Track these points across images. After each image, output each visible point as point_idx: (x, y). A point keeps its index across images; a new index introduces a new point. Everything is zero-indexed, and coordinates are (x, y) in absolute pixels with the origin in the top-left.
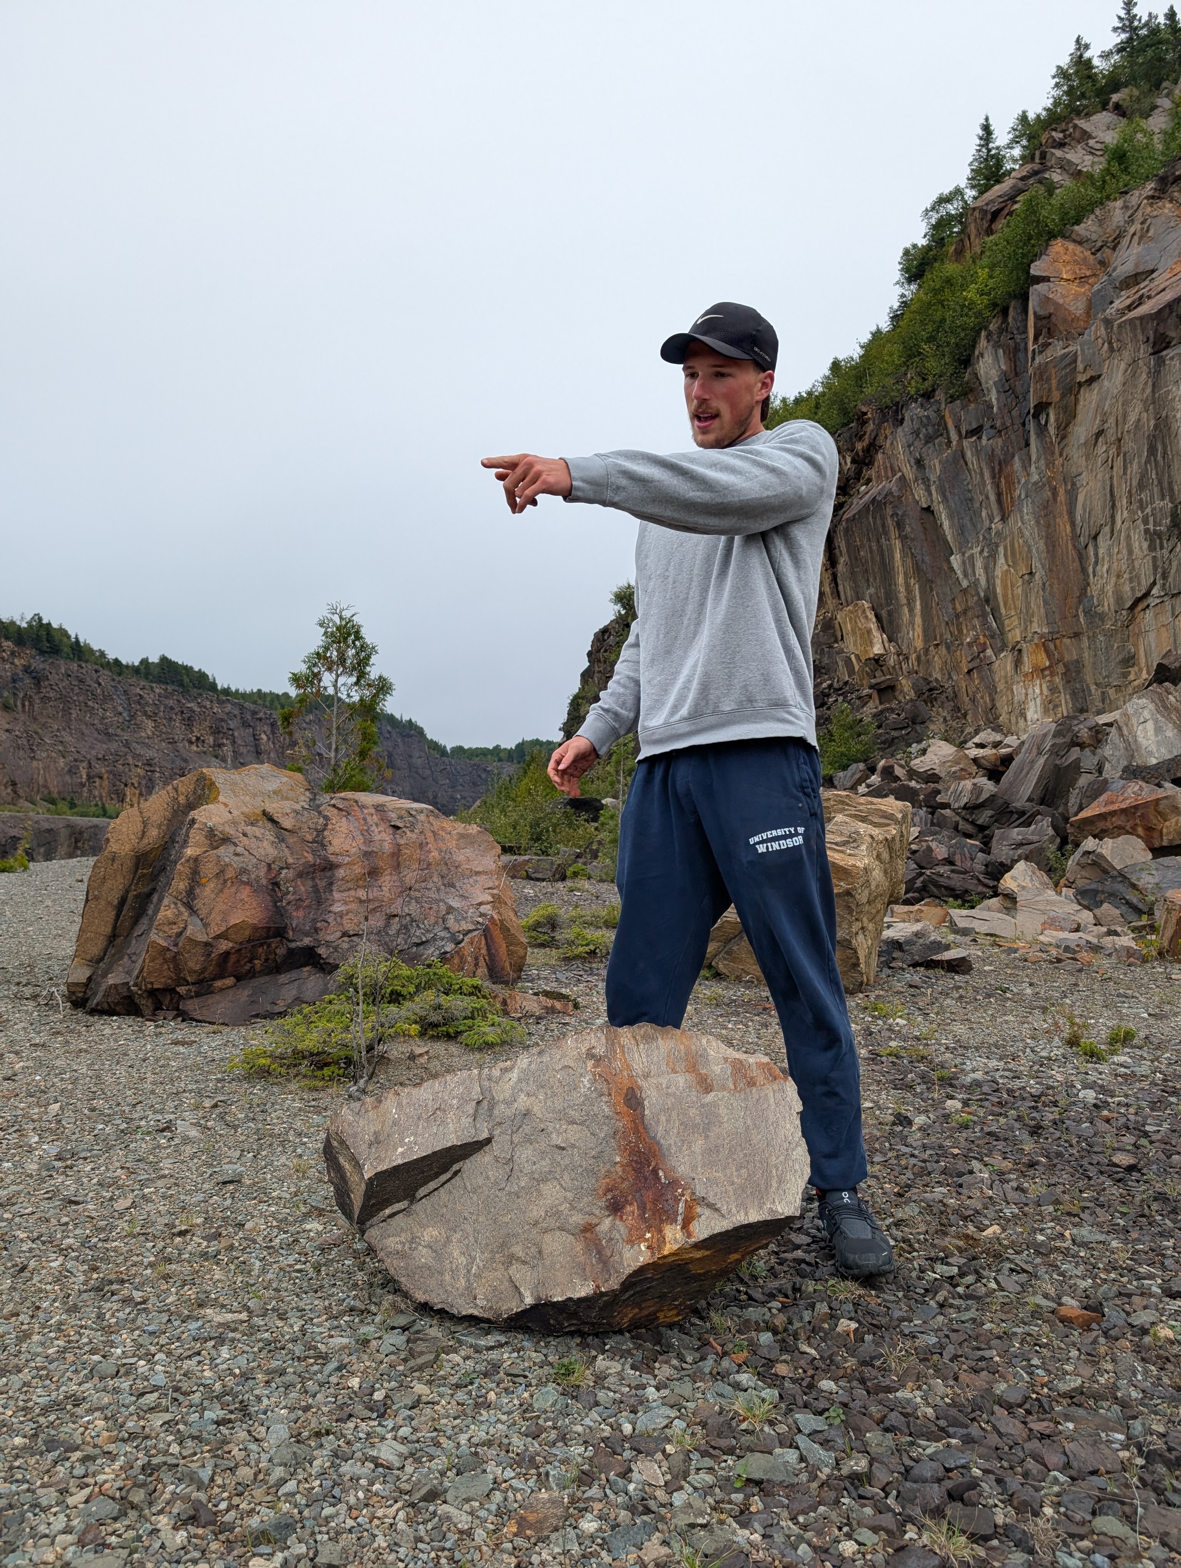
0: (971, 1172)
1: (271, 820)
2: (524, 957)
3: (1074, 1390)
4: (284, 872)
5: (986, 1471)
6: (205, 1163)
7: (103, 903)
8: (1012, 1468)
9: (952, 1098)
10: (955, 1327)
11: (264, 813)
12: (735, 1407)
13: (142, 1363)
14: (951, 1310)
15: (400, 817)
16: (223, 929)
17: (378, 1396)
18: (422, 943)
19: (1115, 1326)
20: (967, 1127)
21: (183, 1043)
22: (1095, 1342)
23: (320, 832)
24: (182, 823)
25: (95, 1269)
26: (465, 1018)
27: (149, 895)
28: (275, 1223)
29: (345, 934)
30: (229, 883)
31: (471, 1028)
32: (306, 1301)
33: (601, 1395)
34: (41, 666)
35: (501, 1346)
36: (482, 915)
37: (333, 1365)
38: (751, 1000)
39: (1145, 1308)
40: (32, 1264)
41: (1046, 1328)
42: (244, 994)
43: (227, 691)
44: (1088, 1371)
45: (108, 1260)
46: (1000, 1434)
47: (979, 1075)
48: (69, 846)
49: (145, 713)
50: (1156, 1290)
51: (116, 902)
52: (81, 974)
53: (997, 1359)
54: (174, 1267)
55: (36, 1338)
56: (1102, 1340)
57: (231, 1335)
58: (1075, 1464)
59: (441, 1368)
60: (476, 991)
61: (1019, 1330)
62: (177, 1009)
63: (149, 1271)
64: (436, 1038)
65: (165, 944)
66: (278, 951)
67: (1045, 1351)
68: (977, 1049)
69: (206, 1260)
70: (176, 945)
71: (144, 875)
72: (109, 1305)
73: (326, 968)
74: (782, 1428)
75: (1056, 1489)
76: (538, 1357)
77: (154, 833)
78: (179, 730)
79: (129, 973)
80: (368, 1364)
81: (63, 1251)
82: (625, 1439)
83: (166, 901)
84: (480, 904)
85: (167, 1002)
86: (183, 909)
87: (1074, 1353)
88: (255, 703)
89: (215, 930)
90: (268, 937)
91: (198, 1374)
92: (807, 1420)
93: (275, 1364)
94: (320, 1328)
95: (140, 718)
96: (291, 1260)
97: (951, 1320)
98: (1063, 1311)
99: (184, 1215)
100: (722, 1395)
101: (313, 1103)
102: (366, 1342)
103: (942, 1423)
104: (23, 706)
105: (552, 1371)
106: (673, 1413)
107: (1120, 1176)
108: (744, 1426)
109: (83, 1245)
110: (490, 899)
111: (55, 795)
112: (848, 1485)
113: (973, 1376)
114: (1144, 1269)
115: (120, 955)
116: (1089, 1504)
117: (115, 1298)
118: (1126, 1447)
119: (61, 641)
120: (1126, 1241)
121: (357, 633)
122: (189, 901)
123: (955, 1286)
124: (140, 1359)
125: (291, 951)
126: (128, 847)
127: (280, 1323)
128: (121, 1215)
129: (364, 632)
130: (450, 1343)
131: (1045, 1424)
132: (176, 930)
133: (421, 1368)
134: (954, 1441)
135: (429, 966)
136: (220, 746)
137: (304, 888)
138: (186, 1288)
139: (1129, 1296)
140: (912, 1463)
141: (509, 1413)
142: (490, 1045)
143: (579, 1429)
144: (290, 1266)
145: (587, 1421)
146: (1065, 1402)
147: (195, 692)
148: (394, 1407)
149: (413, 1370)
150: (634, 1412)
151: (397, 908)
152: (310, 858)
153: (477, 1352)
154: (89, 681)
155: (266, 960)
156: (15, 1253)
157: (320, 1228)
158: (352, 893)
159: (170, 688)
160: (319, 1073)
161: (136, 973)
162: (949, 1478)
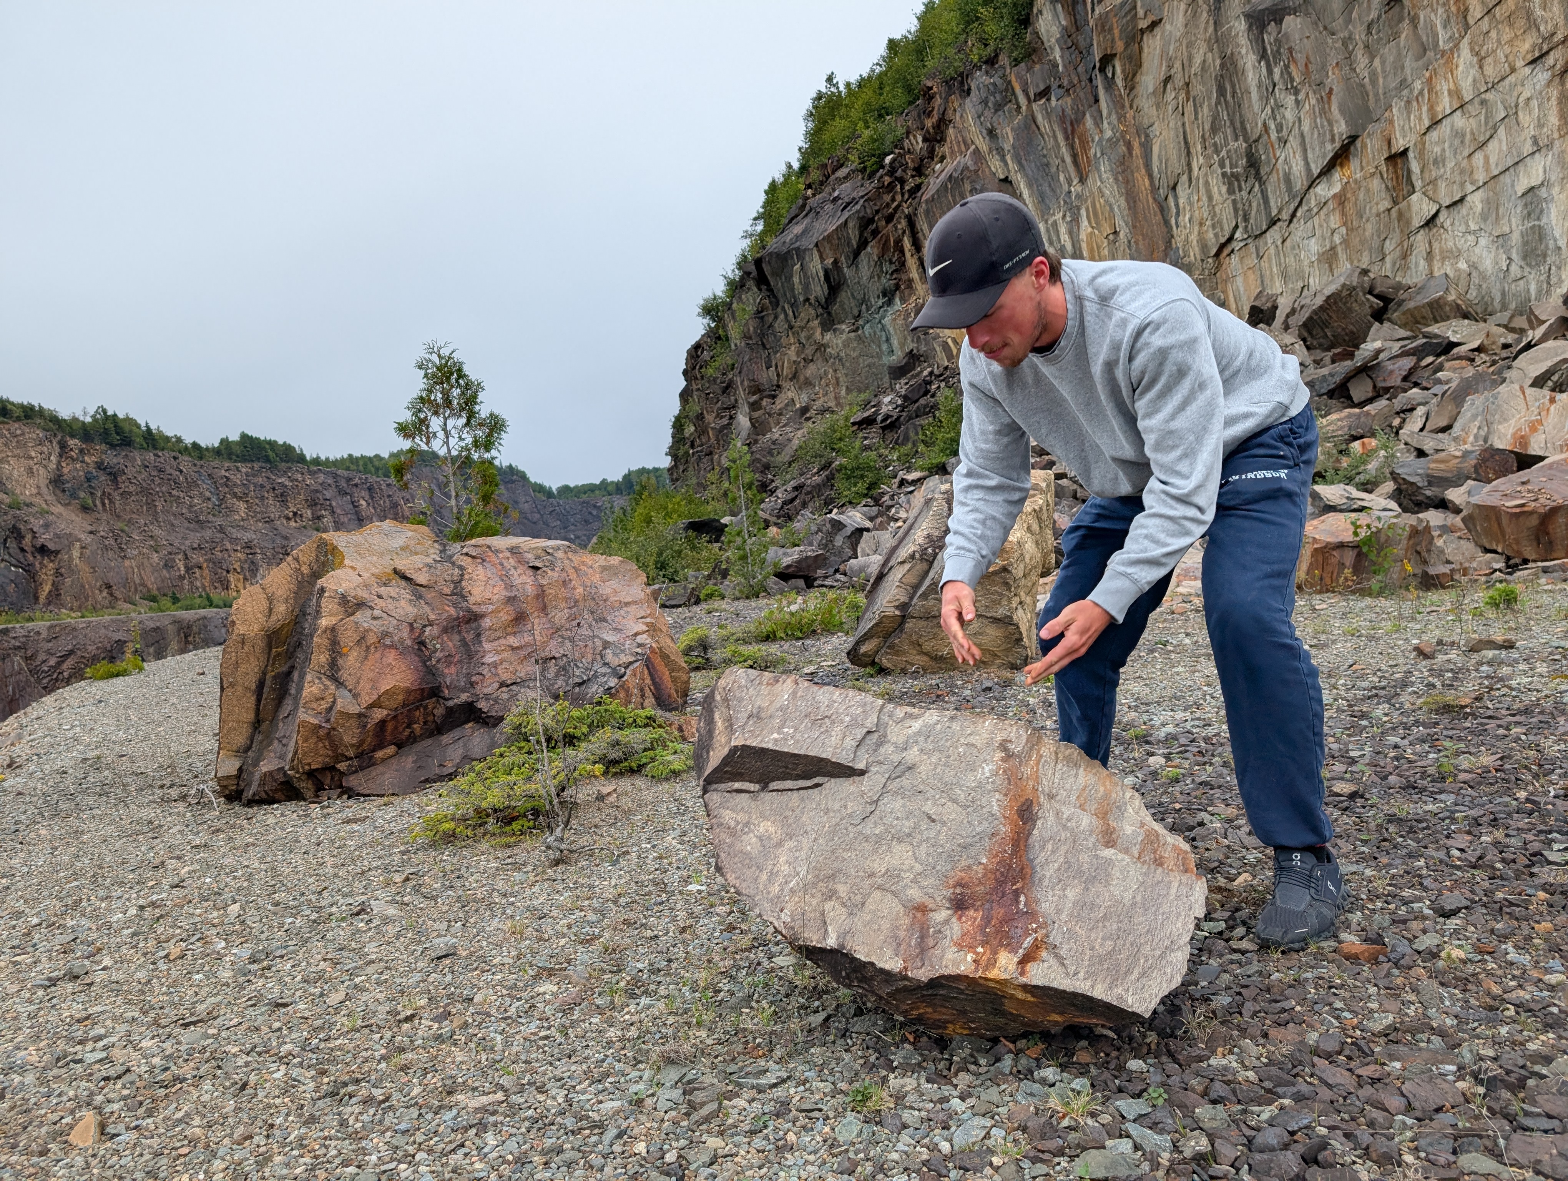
0: (1201, 824)
1: (404, 577)
2: (687, 682)
3: (1388, 1027)
4: (428, 629)
5: (1331, 1128)
6: (413, 941)
7: (240, 688)
8: (1353, 1119)
9: (1152, 754)
10: (1242, 982)
11: (395, 571)
12: (1050, 1105)
13: (403, 1166)
14: (1234, 966)
15: (538, 557)
16: (375, 697)
17: (670, 1157)
18: (584, 682)
19: (1404, 955)
20: (1177, 781)
21: (355, 821)
22: (1388, 975)
23: (458, 583)
24: (311, 593)
25: (323, 1073)
26: (645, 750)
27: (288, 674)
28: (505, 992)
29: (502, 684)
30: (372, 649)
31: (653, 760)
32: (562, 1068)
33: (907, 1116)
34: (115, 461)
35: (783, 1081)
36: (640, 645)
37: (612, 1133)
38: (921, 690)
39: (1424, 931)
40: (253, 1078)
41: (1334, 969)
42: (408, 761)
43: (316, 461)
44: (1394, 1005)
45: (334, 1061)
46: (1329, 1086)
47: (1170, 728)
48: (179, 642)
49: (235, 495)
50: (1427, 911)
51: (254, 686)
52: (230, 767)
53: (1298, 1008)
54: (409, 1056)
55: (277, 1159)
56: (1395, 972)
57: (492, 1119)
58: (1416, 1104)
59: (726, 1115)
60: (651, 721)
61: (1309, 975)
62: (341, 786)
63: (383, 1065)
64: (620, 774)
65: (316, 722)
66: (436, 712)
67: (1342, 992)
68: (1158, 703)
69: (443, 1042)
70: (328, 721)
71: (279, 654)
72: (349, 1109)
73: (490, 722)
74: (1106, 1119)
75: (1409, 1134)
76: (827, 1087)
77: (281, 609)
78: (273, 508)
79: (282, 757)
80: (648, 1125)
81: (284, 1059)
82: (945, 1158)
83: (308, 677)
84: (636, 634)
85: (327, 781)
86: (328, 683)
87: (1373, 990)
88: (348, 469)
89: (367, 699)
90: (423, 700)
91: (469, 1168)
92: (1129, 1106)
93: (549, 1143)
94: (586, 1095)
95: (231, 500)
96: (533, 1028)
97: (1236, 976)
98: (1346, 948)
99: (405, 999)
100: (1032, 1094)
101: (509, 861)
102: (639, 1103)
103: (1268, 1084)
104: (104, 504)
105: (848, 1099)
106: (989, 1123)
107: (1346, 804)
108: (1066, 1123)
109: (303, 1049)
110: (645, 628)
111: (155, 592)
112: (1196, 1168)
113: (1282, 1030)
114: (1407, 893)
115: (268, 739)
116: (1449, 1144)
117: (354, 1100)
118: (1461, 1078)
119: (131, 431)
120: (1378, 868)
121: (460, 370)
122: (333, 672)
123: (1227, 940)
124: (400, 1162)
125: (450, 711)
126: (256, 627)
127: (541, 1097)
128: (337, 1010)
129: (466, 369)
130: (730, 1088)
131: (1372, 1067)
132: (324, 705)
133: (707, 1120)
134: (1286, 1102)
135: (599, 703)
136: (319, 518)
137: (451, 643)
138: (429, 1076)
139: (1404, 922)
140: (1253, 1133)
141: (815, 1152)
142: (675, 774)
143: (895, 1156)
144: (534, 1034)
145: (900, 1146)
146: (1382, 1040)
147: (283, 465)
148: (692, 1167)
149: (699, 1123)
150: (946, 1127)
151: (553, 649)
152: (452, 611)
153: (760, 1092)
154: (169, 470)
155: (425, 723)
156: (231, 1070)
157: (555, 989)
158: (503, 641)
159: (257, 466)
160: (508, 829)
161: (290, 756)
162: (1295, 1142)
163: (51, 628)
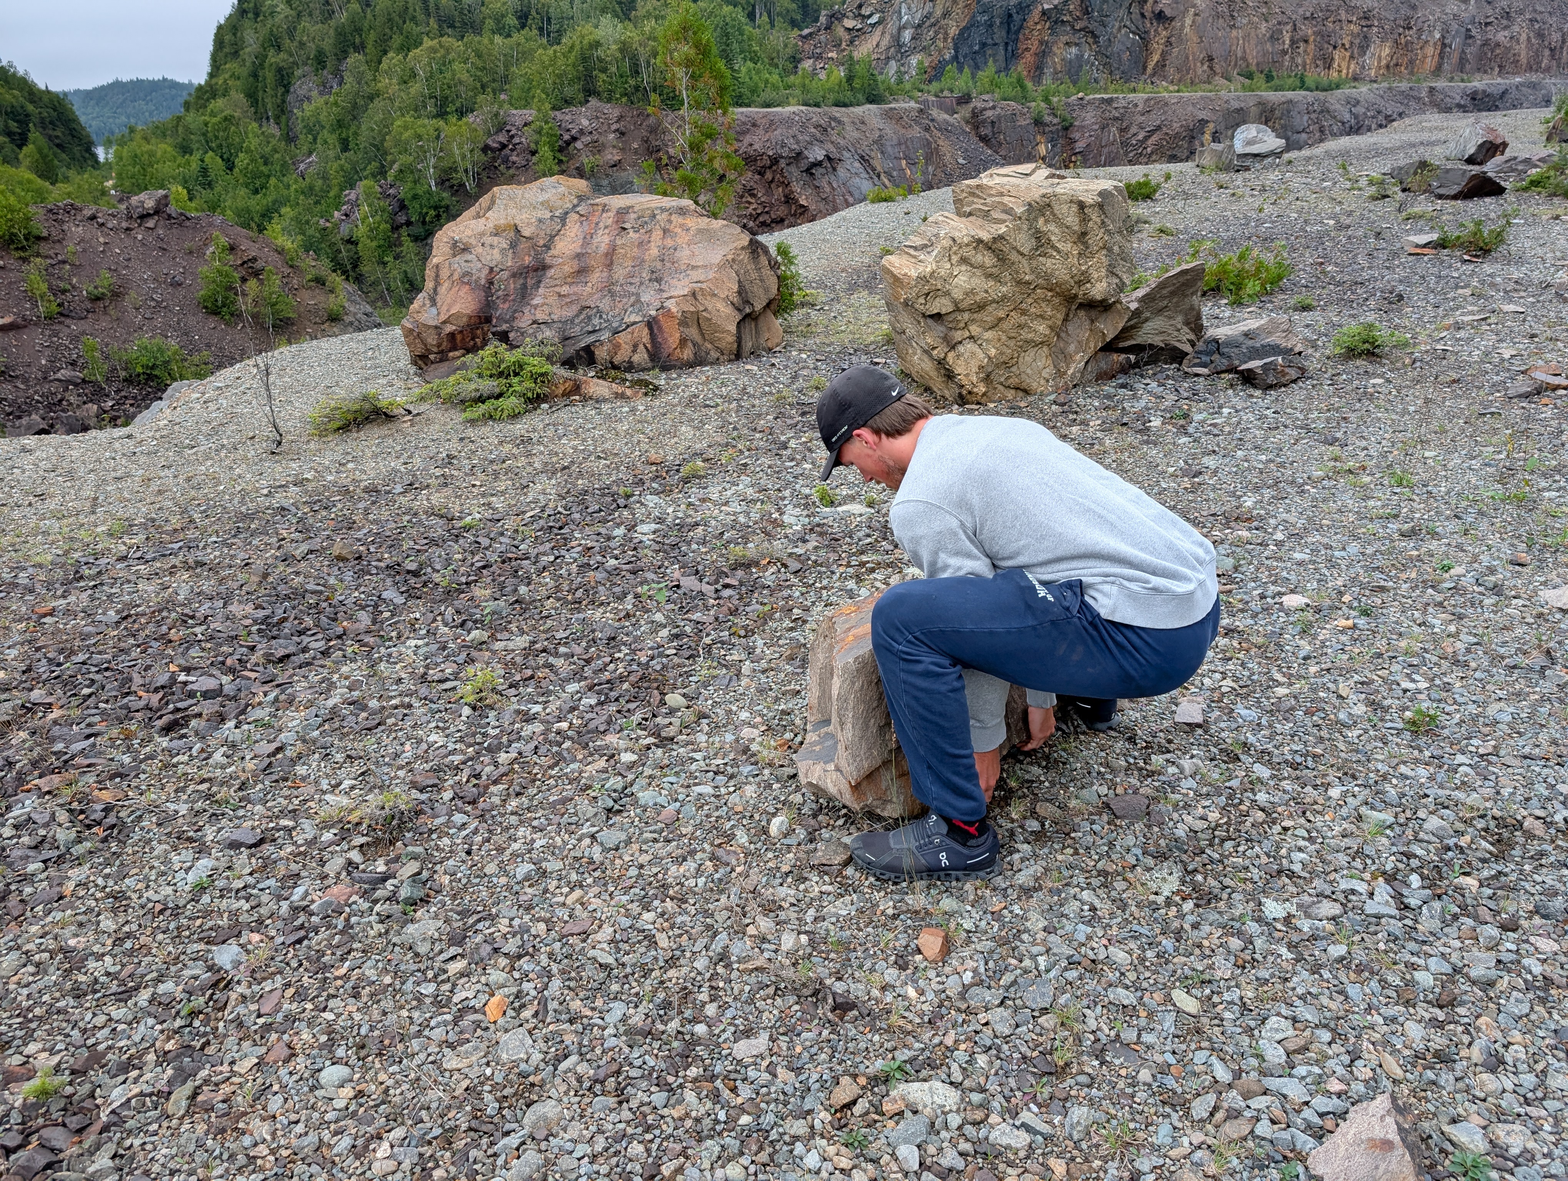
89: (442, 317)
111: (1253, 68)
163: (1148, 100)
